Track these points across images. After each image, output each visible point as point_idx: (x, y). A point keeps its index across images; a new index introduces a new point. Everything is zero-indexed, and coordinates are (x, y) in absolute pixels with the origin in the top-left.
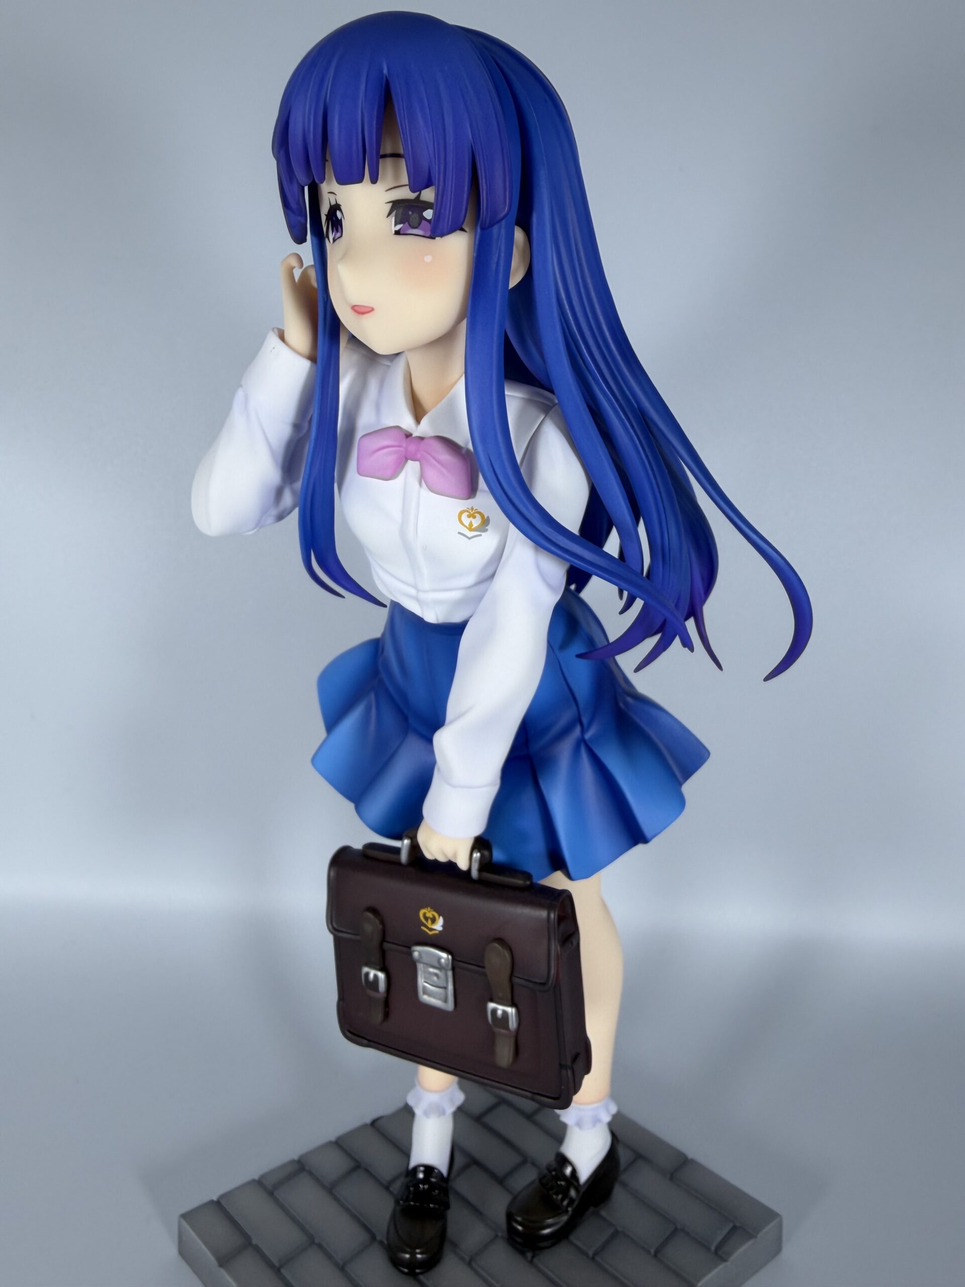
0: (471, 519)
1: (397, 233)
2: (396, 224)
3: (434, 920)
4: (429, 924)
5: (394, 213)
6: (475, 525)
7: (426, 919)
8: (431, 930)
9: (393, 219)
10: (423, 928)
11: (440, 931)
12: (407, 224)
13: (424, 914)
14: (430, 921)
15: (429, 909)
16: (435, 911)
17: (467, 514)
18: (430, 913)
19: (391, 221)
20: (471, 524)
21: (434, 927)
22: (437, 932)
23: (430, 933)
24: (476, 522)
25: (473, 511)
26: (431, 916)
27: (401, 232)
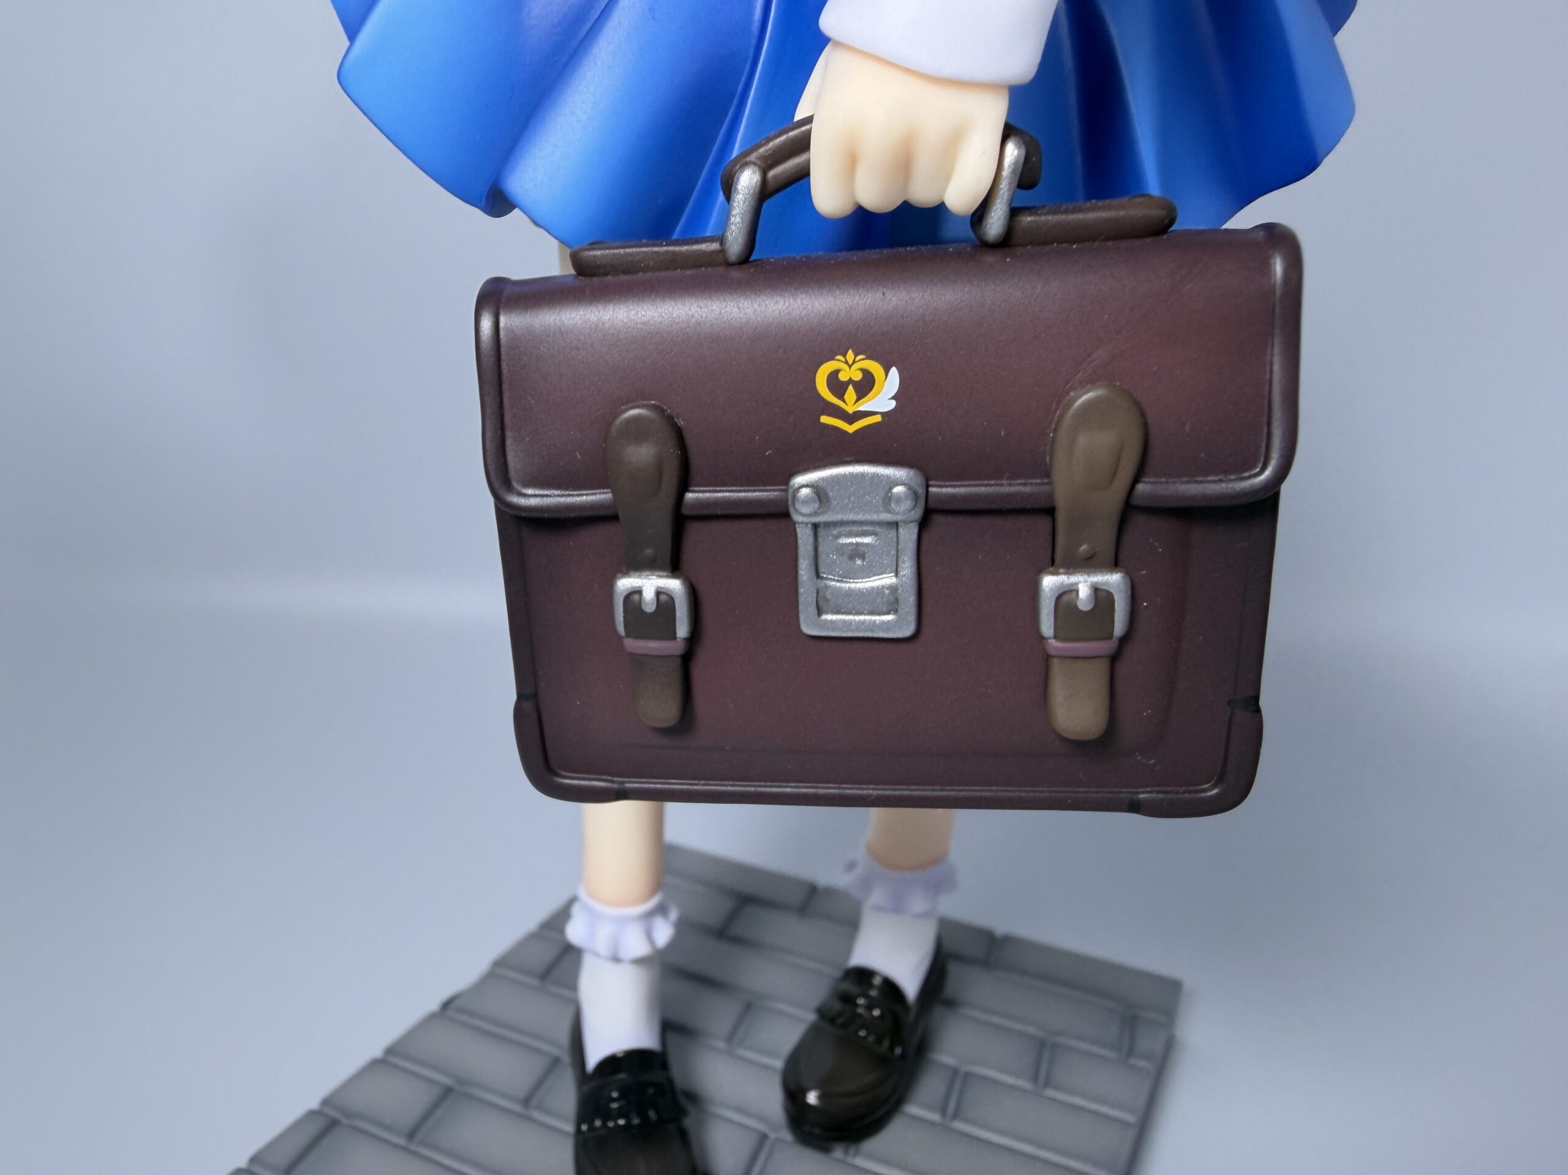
3: (866, 385)
4: (850, 402)
7: (837, 386)
8: (851, 418)
10: (825, 419)
11: (883, 414)
13: (833, 377)
14: (851, 393)
15: (850, 355)
16: (869, 358)
18: (850, 367)
21: (864, 406)
22: (877, 419)
23: (851, 429)
26: (858, 376)
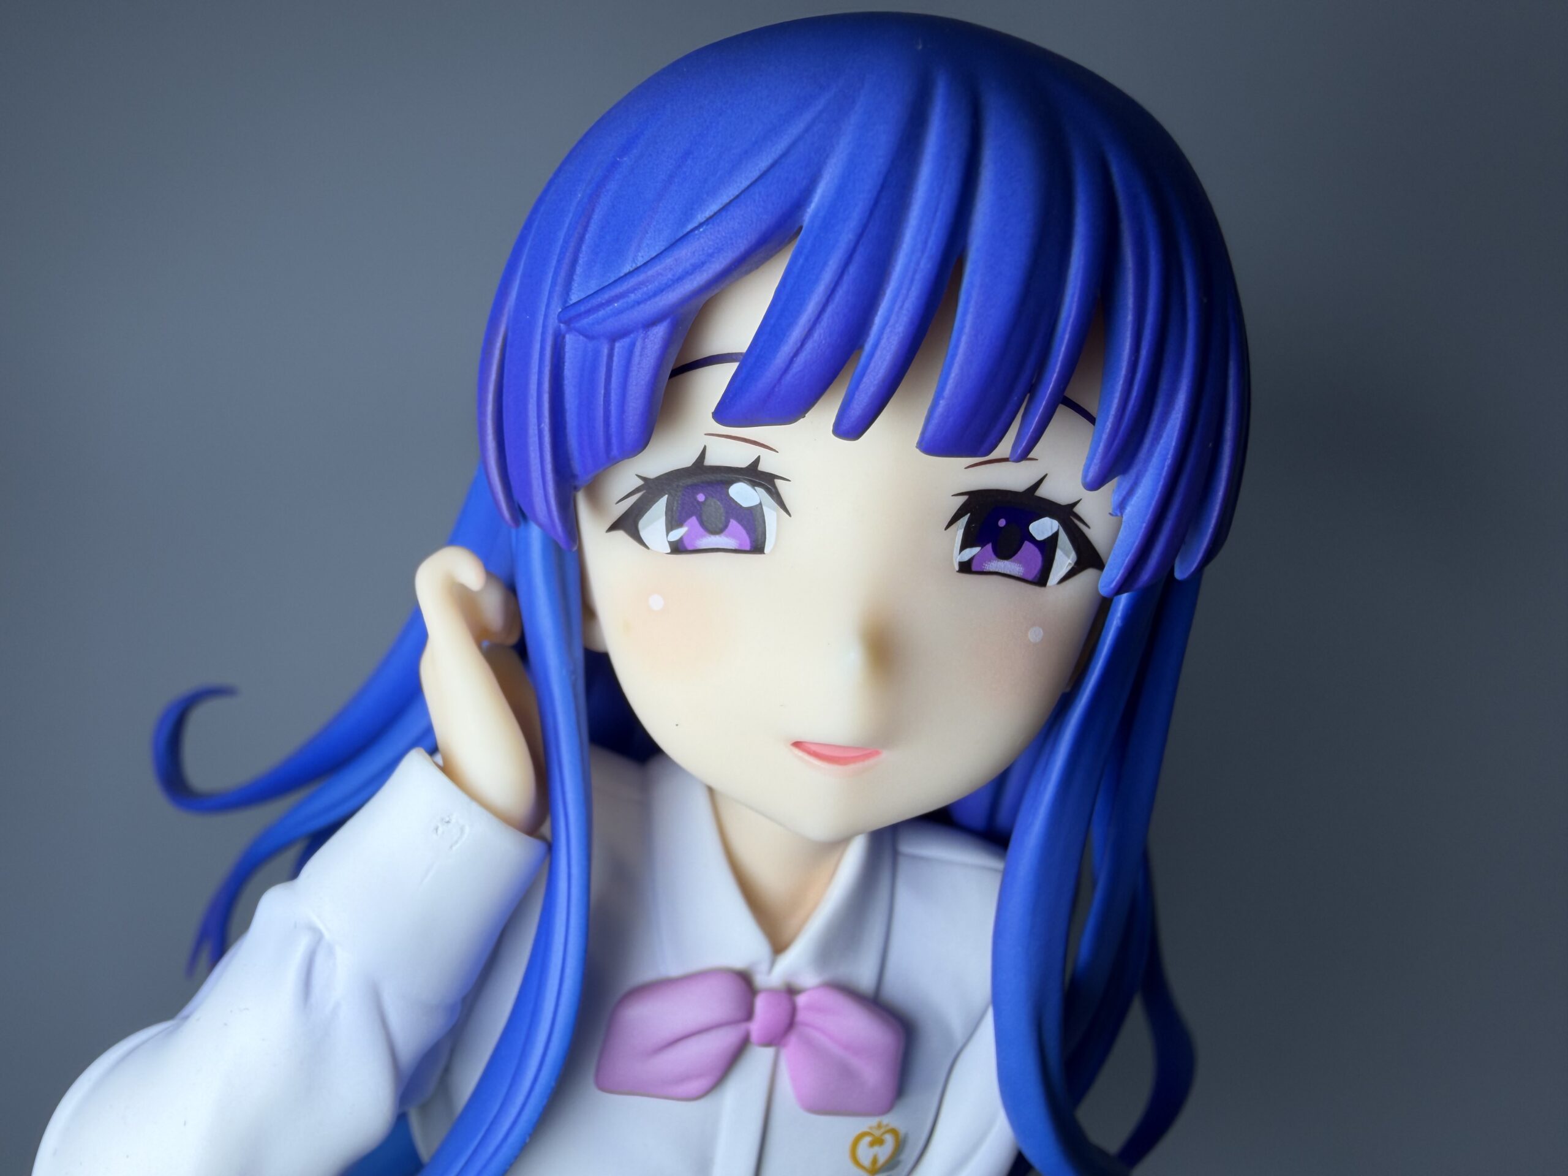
0: (876, 1149)
1: (966, 567)
2: (965, 545)
5: (964, 520)
6: (882, 1159)
9: (958, 532)
12: (989, 547)
17: (867, 1140)
19: (953, 540)
20: (875, 1160)
24: (884, 1152)
25: (882, 1130)
27: (974, 568)
